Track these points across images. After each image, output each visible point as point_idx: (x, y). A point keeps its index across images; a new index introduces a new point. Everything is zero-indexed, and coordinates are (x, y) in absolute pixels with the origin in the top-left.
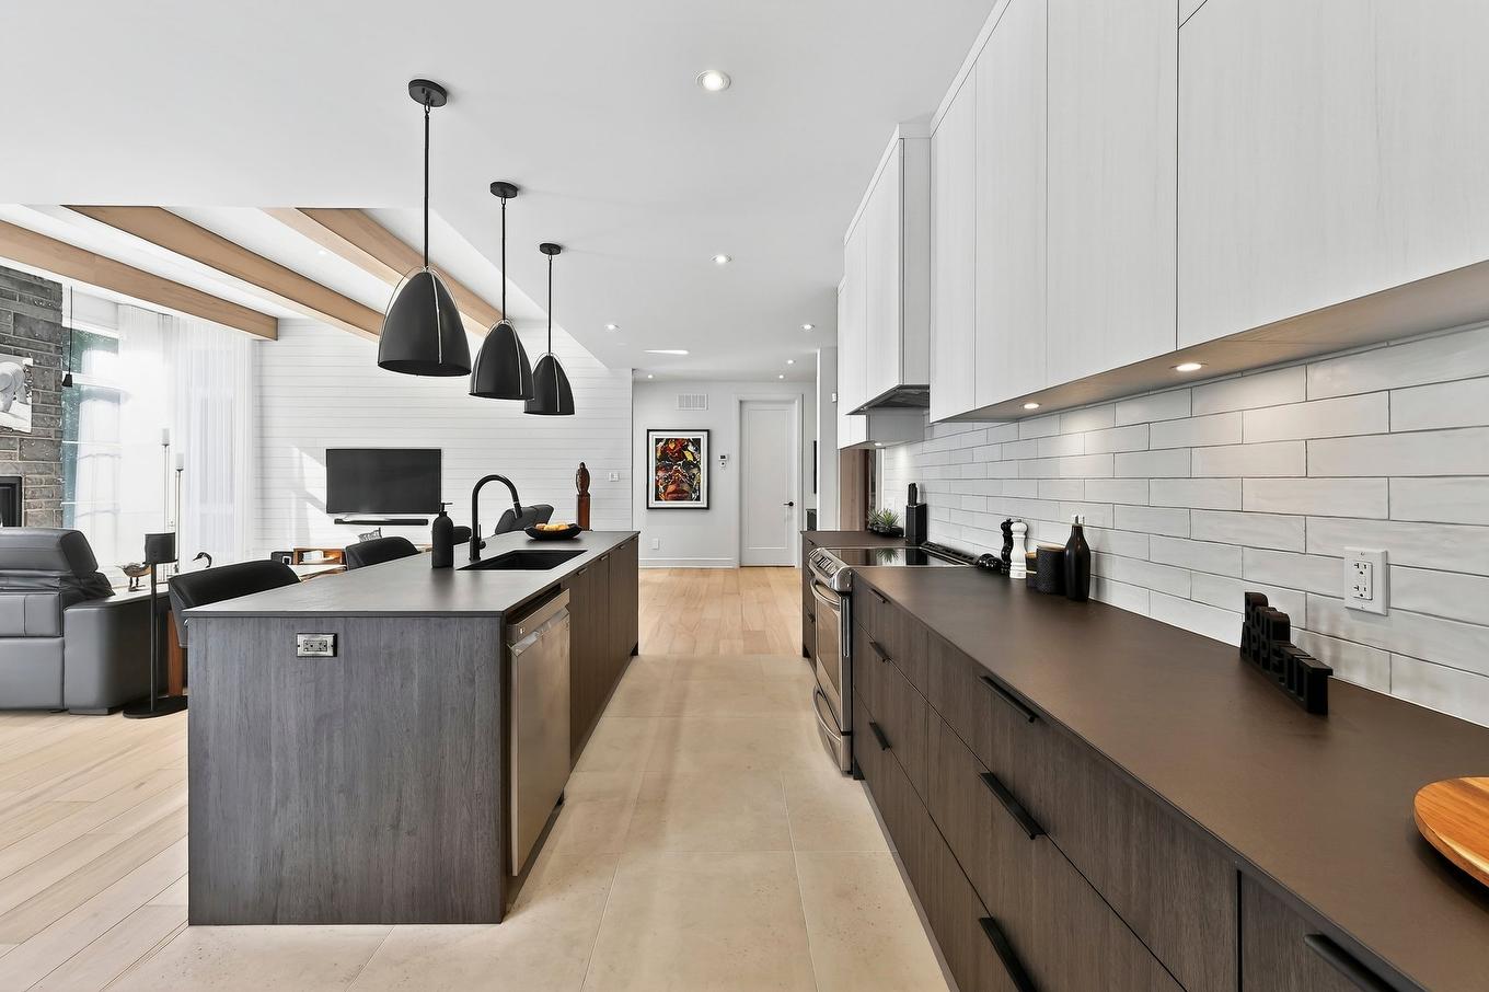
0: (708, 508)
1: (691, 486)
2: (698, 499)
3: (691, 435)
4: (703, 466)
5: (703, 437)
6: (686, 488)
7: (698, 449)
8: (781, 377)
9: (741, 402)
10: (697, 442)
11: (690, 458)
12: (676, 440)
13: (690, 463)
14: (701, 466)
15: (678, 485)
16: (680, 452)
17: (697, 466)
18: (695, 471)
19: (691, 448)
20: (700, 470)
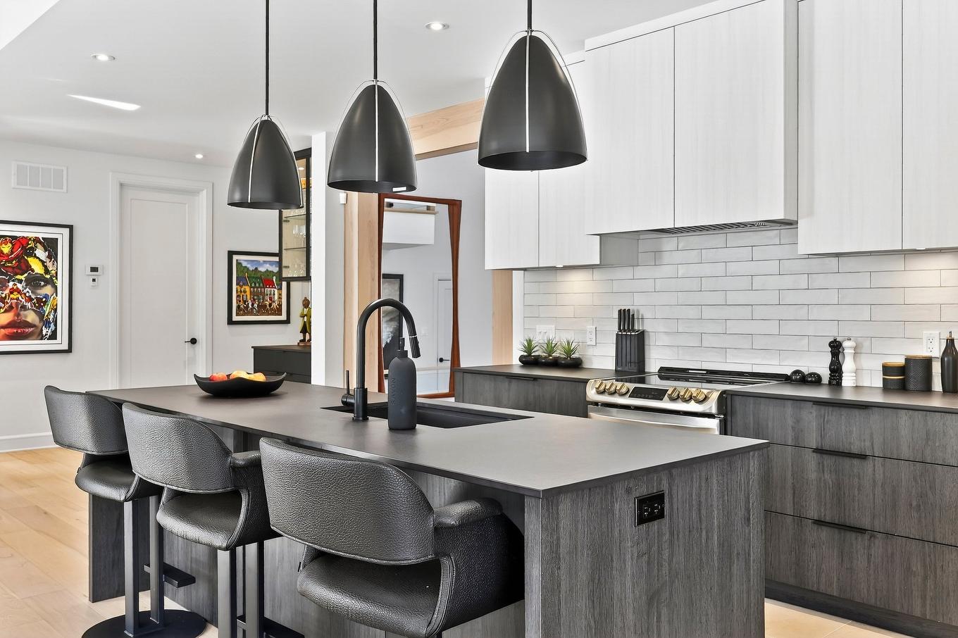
0: (69, 350)
1: (41, 315)
2: (53, 336)
3: (42, 233)
4: (62, 282)
5: (62, 236)
6: (31, 317)
7: (53, 255)
8: (199, 156)
9: (122, 185)
10: (50, 245)
11: (37, 268)
12: (14, 238)
13: (41, 278)
14: (59, 284)
15: (18, 315)
16: (20, 258)
17: (51, 282)
18: (48, 290)
19: (40, 253)
20: (56, 288)
